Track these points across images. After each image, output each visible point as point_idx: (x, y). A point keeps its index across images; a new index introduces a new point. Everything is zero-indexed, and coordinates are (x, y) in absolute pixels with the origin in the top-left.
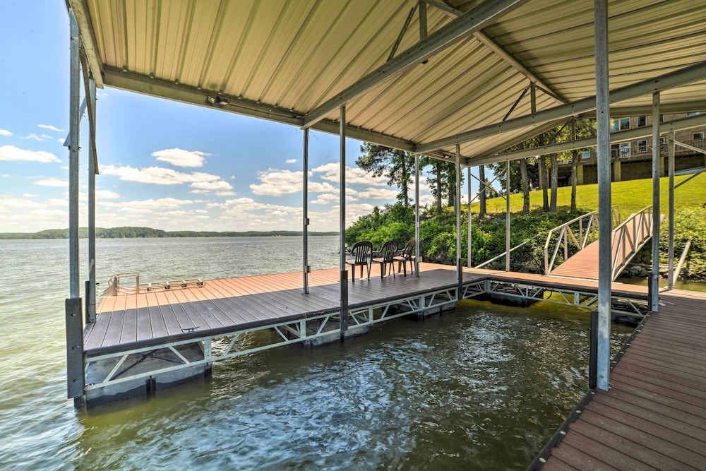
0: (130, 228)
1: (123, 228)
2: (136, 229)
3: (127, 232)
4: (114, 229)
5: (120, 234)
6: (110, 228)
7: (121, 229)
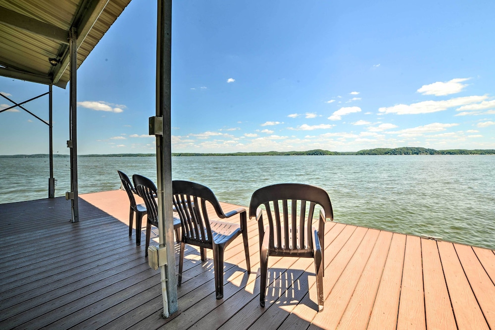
0: (407, 148)
1: (402, 148)
2: (411, 149)
3: (406, 151)
4: (397, 149)
5: (401, 152)
6: (394, 148)
7: (401, 149)
